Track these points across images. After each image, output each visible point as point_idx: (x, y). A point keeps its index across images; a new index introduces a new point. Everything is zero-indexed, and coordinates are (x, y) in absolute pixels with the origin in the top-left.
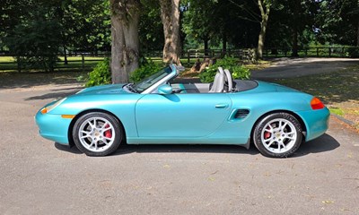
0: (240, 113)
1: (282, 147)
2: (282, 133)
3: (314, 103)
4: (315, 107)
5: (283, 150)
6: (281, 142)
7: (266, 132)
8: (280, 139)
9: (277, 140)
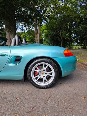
0: (18, 59)
1: (45, 81)
2: (46, 72)
4: (66, 55)
5: (47, 84)
6: (44, 78)
7: (35, 72)
8: (44, 76)
9: (42, 77)
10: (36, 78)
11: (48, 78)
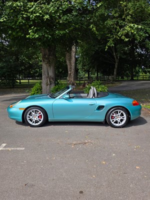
0: (100, 107)
1: (119, 123)
2: (120, 116)
3: (134, 102)
4: (134, 104)
5: (120, 125)
6: (119, 121)
7: (112, 116)
8: (119, 119)
9: (117, 120)
10: (113, 121)
11: (122, 120)
